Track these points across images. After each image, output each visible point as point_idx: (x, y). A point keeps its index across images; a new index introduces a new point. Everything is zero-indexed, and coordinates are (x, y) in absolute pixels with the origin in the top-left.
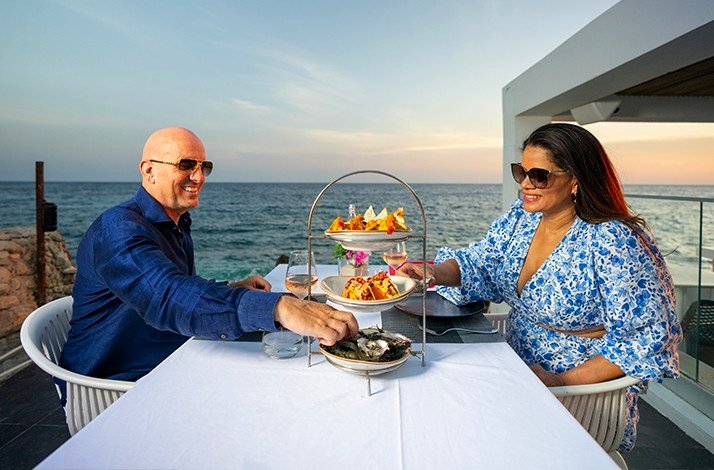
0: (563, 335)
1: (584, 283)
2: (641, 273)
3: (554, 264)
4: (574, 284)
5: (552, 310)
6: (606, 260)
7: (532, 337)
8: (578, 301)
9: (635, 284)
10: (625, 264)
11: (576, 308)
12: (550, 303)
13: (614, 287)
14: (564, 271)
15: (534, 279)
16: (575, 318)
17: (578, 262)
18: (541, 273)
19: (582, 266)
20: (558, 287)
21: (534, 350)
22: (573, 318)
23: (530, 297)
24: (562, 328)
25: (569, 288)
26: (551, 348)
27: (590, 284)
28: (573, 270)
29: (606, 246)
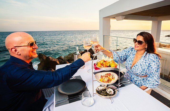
0: (139, 77)
1: (146, 66)
2: (158, 64)
3: (140, 62)
4: (144, 66)
5: (139, 72)
6: (152, 62)
7: (133, 77)
8: (144, 70)
9: (157, 66)
10: (156, 62)
11: (143, 71)
12: (138, 70)
13: (153, 67)
14: (142, 64)
15: (135, 65)
16: (143, 73)
17: (145, 62)
18: (137, 64)
19: (145, 63)
20: (140, 67)
21: (133, 80)
22: (142, 73)
23: (134, 69)
24: (140, 75)
25: (142, 67)
26: (137, 79)
27: (147, 66)
28: (144, 63)
29: (152, 58)
